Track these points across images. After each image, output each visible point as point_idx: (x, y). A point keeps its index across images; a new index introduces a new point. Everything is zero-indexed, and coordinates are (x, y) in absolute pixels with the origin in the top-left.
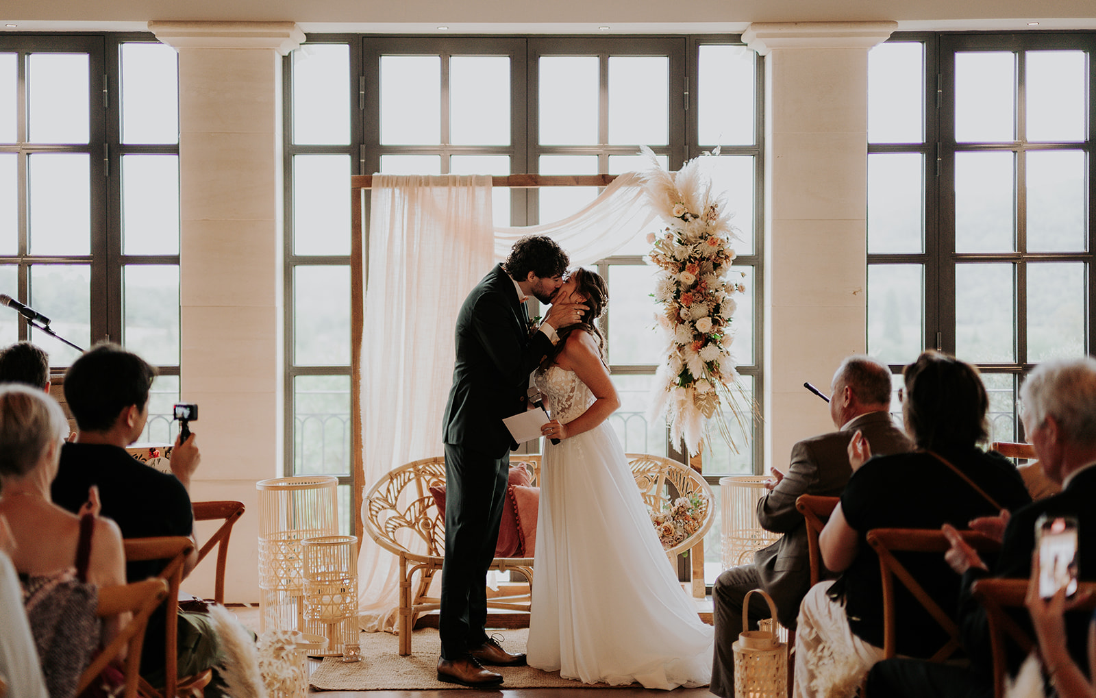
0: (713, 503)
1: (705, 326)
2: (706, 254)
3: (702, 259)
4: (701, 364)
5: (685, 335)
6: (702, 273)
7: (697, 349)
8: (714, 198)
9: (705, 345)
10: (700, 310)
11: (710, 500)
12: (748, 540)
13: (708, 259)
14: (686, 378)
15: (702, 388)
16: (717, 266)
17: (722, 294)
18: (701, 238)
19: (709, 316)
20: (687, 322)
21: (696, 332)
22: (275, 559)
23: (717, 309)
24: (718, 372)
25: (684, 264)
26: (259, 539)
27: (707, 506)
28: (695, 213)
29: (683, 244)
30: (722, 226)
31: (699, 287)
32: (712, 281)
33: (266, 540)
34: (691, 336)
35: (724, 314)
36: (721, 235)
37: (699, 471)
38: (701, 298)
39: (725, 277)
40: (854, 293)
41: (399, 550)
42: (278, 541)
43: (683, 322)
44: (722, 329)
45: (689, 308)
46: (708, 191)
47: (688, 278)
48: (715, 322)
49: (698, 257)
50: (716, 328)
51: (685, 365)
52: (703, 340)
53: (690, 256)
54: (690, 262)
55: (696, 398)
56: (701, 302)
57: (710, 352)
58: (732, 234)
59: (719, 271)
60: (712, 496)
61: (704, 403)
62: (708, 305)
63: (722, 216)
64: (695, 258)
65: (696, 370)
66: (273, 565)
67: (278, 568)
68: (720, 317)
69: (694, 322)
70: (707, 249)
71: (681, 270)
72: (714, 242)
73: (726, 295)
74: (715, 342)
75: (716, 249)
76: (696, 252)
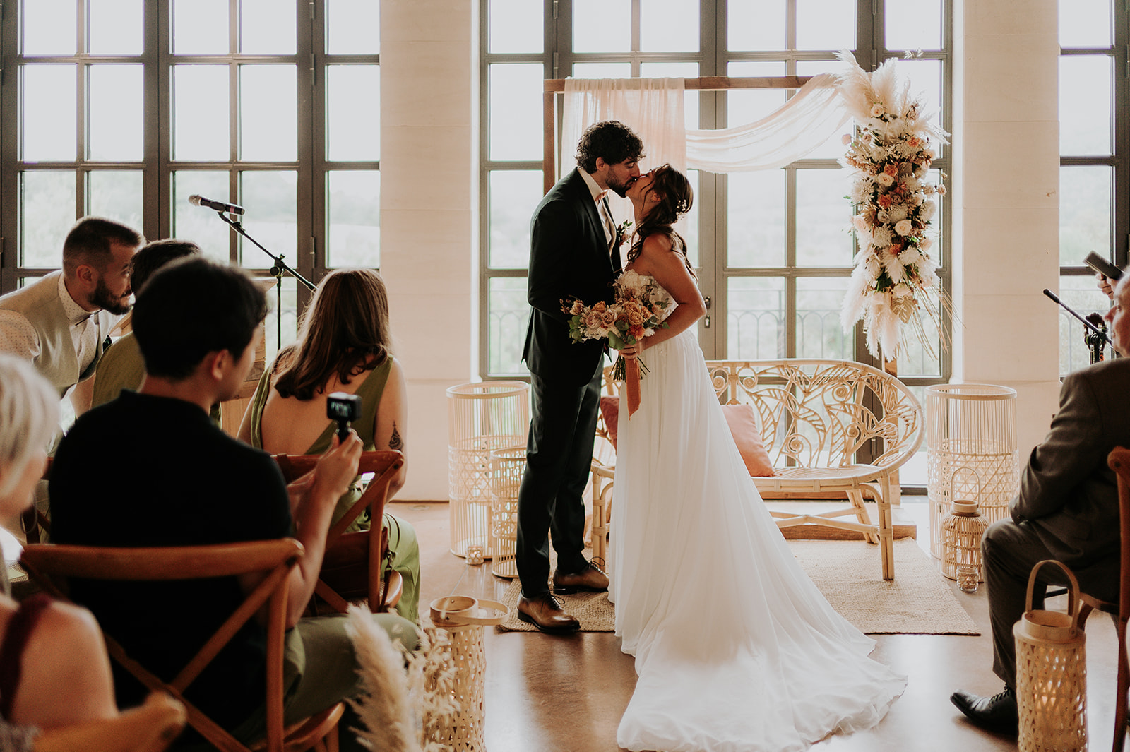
0: (922, 415)
1: (904, 228)
2: (906, 155)
3: (903, 160)
4: (901, 269)
5: (883, 238)
6: (900, 175)
7: (896, 253)
8: (912, 100)
9: (904, 248)
10: (899, 212)
11: (917, 412)
12: (960, 455)
13: (908, 160)
14: (884, 282)
15: (900, 292)
16: (915, 167)
17: (921, 197)
18: (900, 138)
19: (908, 218)
20: (885, 225)
21: (894, 235)
22: (465, 470)
23: (917, 211)
24: (917, 276)
25: (882, 164)
26: (450, 447)
27: (915, 419)
28: (893, 113)
29: (881, 145)
30: (921, 126)
31: (898, 189)
32: (912, 182)
33: (455, 449)
34: (890, 238)
35: (924, 216)
36: (920, 135)
37: (895, 375)
38: (900, 200)
39: (923, 179)
40: (1048, 195)
42: (467, 451)
43: (881, 225)
44: (922, 231)
45: (887, 210)
46: (906, 91)
47: (886, 179)
48: (916, 225)
49: (897, 158)
50: (916, 230)
51: (883, 269)
52: (902, 244)
53: (889, 157)
54: (890, 163)
55: (893, 303)
56: (900, 204)
57: (909, 256)
58: (932, 134)
59: (918, 173)
60: (920, 408)
61: (902, 307)
62: (909, 207)
63: (922, 116)
64: (894, 159)
65: (896, 274)
66: (463, 474)
67: (467, 479)
68: (919, 219)
69: (892, 226)
70: (907, 150)
71: (880, 171)
72: (914, 143)
73: (926, 198)
74: (915, 245)
75: (917, 149)
76: (896, 153)
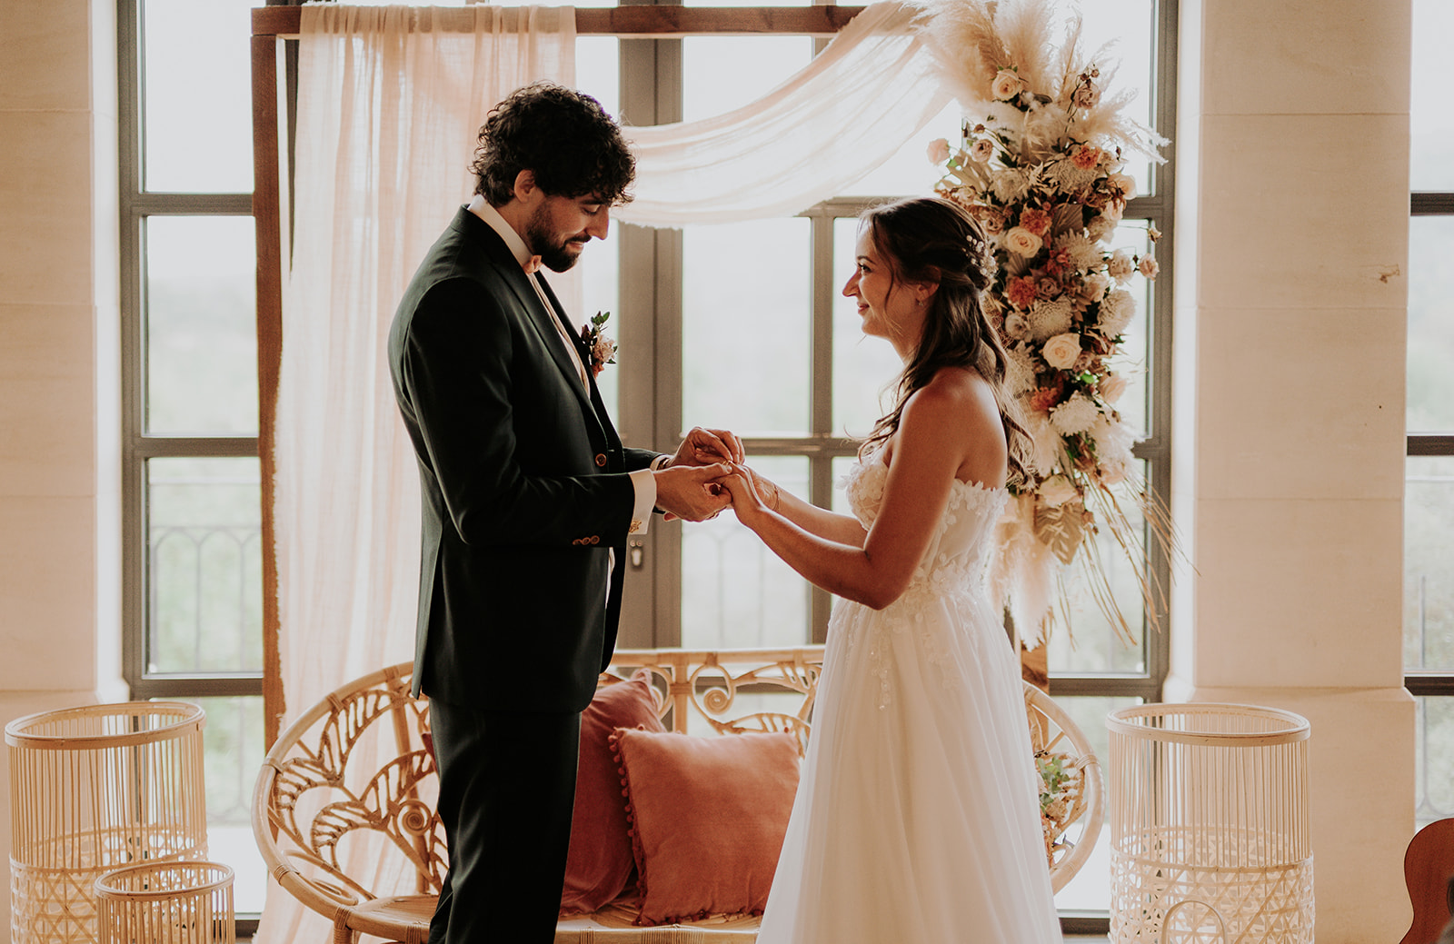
0: (1097, 779)
1: (1063, 352)
2: (1069, 187)
3: (1060, 198)
4: (1055, 443)
5: (1017, 373)
6: (1057, 232)
7: (1046, 408)
8: (1083, 63)
9: (1064, 397)
10: (1053, 316)
11: (1088, 770)
12: (1182, 868)
13: (1073, 199)
15: (1053, 495)
16: (1091, 215)
17: (1104, 279)
18: (1057, 149)
19: (1073, 330)
20: (1021, 345)
21: (1042, 369)
22: (42, 915)
23: (1092, 314)
24: (1093, 460)
25: (1017, 209)
26: (12, 861)
27: (1082, 785)
28: (1041, 91)
29: (1013, 164)
30: (1104, 122)
31: (1050, 264)
32: (1082, 249)
33: (22, 866)
34: (1031, 375)
35: (1108, 326)
36: (1103, 143)
38: (1054, 289)
39: (1109, 241)
40: (1384, 278)
41: (334, 908)
42: (49, 871)
43: (1012, 344)
44: (1104, 360)
45: (1027, 311)
46: (1072, 42)
47: (1025, 242)
48: (1089, 345)
49: (1050, 192)
50: (1091, 358)
52: (1059, 386)
53: (1030, 192)
54: (1032, 205)
55: (1039, 518)
56: (1054, 298)
57: (1075, 414)
58: (1127, 139)
59: (1096, 227)
60: (1093, 761)
61: (1058, 529)
62: (1073, 306)
63: (1105, 98)
64: (1043, 197)
66: (39, 925)
67: (49, 936)
68: (1097, 332)
69: (1037, 346)
70: (1071, 176)
71: (1010, 224)
72: (1087, 158)
73: (1112, 283)
74: (1087, 391)
75: (1091, 174)
76: (1046, 182)
